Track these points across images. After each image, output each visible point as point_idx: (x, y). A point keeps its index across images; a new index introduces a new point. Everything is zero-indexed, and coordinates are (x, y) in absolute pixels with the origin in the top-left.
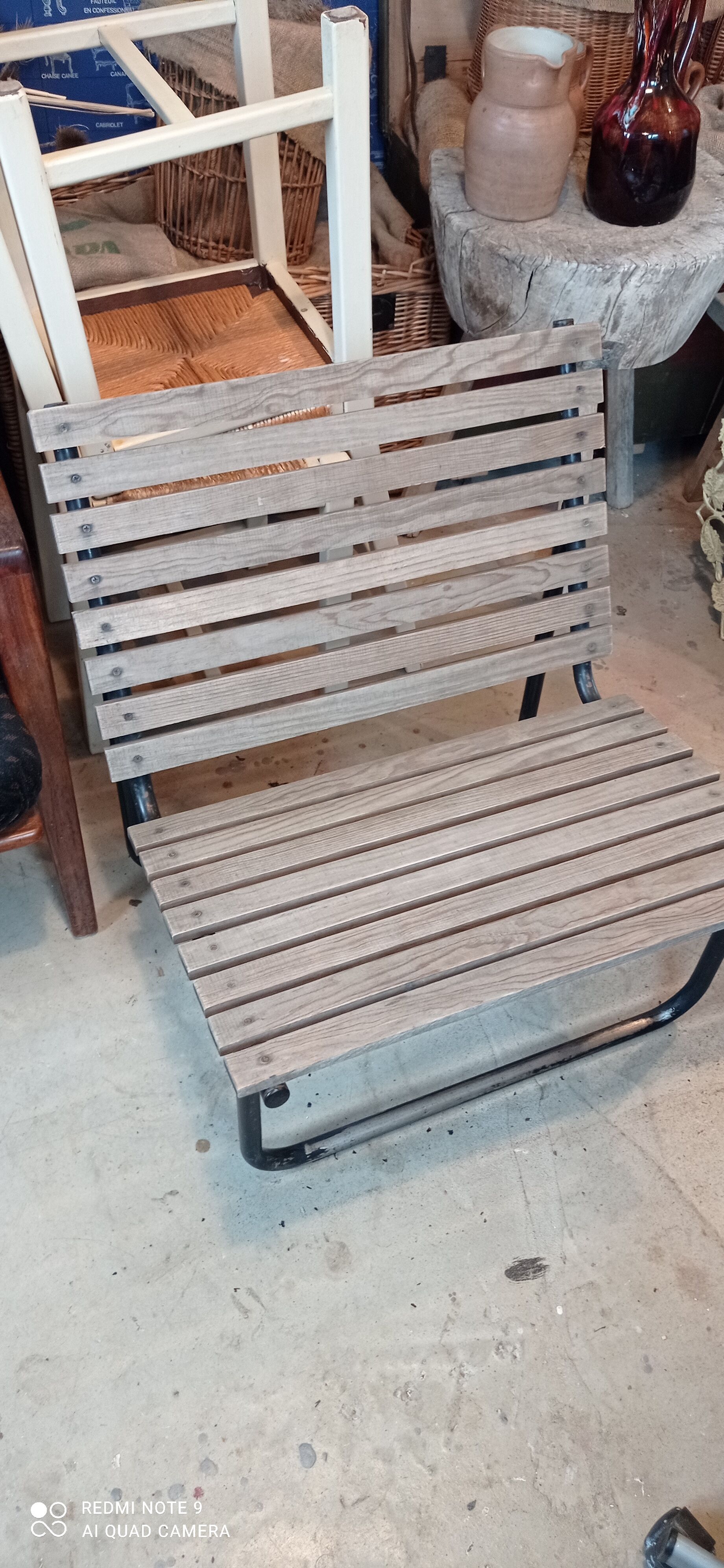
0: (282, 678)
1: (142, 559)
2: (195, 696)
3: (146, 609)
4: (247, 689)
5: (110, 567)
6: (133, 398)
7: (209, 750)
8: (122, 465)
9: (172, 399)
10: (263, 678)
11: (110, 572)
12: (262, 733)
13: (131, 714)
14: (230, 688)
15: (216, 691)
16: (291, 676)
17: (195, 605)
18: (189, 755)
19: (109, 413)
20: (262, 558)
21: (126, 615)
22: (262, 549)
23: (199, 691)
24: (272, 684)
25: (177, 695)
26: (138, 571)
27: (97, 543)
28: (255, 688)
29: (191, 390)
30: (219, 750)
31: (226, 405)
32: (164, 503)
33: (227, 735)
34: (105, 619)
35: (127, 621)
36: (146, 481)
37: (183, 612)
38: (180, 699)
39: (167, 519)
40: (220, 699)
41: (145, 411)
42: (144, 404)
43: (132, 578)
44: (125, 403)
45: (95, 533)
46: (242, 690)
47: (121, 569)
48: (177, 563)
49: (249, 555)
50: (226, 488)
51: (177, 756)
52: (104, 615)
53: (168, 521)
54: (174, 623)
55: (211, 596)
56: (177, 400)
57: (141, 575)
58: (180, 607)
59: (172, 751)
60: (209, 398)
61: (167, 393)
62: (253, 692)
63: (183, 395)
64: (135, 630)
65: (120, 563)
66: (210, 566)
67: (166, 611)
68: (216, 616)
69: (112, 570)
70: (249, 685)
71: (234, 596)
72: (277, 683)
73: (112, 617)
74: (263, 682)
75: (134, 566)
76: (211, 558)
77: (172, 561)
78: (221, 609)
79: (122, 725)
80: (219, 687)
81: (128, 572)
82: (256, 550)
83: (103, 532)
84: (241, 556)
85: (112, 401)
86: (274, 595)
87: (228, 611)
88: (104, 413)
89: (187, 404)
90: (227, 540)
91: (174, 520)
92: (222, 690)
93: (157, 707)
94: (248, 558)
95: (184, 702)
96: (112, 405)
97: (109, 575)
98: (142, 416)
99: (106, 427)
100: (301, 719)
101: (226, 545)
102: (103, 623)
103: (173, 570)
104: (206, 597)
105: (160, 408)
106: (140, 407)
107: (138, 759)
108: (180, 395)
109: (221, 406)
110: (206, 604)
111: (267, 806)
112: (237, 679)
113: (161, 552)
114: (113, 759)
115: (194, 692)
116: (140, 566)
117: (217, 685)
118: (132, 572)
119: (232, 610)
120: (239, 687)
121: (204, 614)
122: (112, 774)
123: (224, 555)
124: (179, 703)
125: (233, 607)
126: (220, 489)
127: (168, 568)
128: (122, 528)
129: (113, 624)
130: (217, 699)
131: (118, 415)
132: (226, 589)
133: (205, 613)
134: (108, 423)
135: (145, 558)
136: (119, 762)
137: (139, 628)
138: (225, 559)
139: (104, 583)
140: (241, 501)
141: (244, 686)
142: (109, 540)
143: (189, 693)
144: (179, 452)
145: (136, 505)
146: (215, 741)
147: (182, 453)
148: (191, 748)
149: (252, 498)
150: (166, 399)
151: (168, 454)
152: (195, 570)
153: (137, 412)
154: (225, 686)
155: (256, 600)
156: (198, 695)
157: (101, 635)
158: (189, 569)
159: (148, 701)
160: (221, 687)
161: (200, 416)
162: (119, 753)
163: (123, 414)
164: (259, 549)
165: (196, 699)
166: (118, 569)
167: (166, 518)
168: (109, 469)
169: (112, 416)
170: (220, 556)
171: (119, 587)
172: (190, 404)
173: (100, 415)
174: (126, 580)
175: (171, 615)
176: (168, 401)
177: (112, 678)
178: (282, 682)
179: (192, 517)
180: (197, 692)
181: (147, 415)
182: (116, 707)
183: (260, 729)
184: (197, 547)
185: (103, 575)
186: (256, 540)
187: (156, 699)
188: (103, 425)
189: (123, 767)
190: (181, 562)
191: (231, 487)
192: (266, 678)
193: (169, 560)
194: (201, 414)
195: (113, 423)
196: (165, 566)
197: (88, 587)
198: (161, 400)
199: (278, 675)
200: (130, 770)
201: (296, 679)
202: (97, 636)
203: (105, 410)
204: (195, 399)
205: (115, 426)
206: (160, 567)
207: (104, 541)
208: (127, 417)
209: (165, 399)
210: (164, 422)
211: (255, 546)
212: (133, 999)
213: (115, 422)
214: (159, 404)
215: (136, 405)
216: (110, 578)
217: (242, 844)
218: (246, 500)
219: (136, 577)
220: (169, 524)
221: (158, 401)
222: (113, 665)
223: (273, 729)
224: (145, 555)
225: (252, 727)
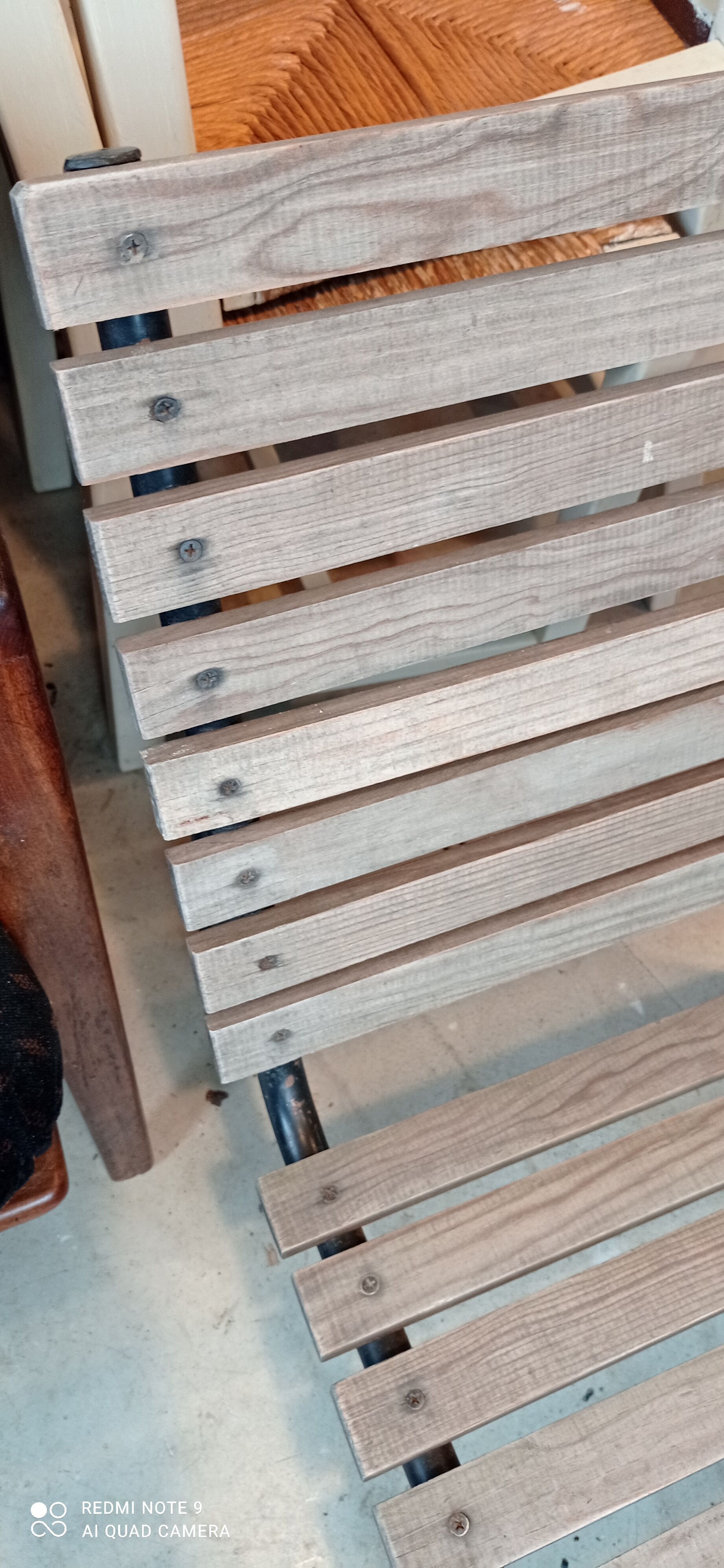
0: (609, 842)
1: (333, 618)
2: (420, 901)
3: (331, 739)
4: (534, 872)
5: (248, 646)
6: (353, 146)
7: (433, 996)
8: (301, 363)
9: (469, 150)
10: (569, 847)
11: (249, 657)
12: (546, 949)
13: (274, 957)
14: (498, 876)
15: (466, 886)
16: (629, 835)
17: (449, 719)
18: (392, 1010)
19: (278, 196)
20: (622, 592)
21: (282, 755)
22: (627, 569)
23: (431, 891)
24: (587, 856)
25: (382, 905)
26: (319, 649)
27: (219, 588)
28: (550, 868)
29: (528, 120)
30: (455, 992)
31: (617, 172)
32: (408, 467)
33: (475, 963)
34: (229, 771)
35: (283, 768)
36: (365, 408)
37: (419, 736)
38: (387, 911)
39: (409, 513)
40: (473, 899)
41: (387, 192)
42: (387, 165)
43: (305, 666)
44: (331, 161)
45: (212, 563)
46: (521, 876)
47: (278, 647)
48: (420, 620)
49: (593, 586)
50: (572, 421)
51: (365, 1017)
52: (227, 762)
53: (413, 518)
54: (395, 763)
55: (493, 695)
56: (486, 153)
57: (328, 658)
58: (415, 726)
59: (355, 1010)
60: (573, 150)
61: (459, 130)
62: (544, 876)
63: (504, 136)
64: (302, 786)
65: (275, 634)
66: (498, 620)
67: (379, 738)
68: (494, 738)
69: (252, 651)
70: (539, 864)
71: (544, 689)
72: (597, 853)
73: (244, 765)
74: (568, 855)
75: (310, 638)
76: (504, 600)
77: (406, 617)
78: (508, 720)
79: (252, 981)
80: (474, 877)
81: (294, 655)
82: (613, 574)
83: (235, 557)
84: (574, 591)
85: (287, 155)
86: (637, 676)
87: (525, 723)
88: (261, 198)
89: (509, 169)
90: (551, 553)
91: (428, 514)
92: (479, 882)
93: (334, 935)
94: (591, 595)
95: (395, 916)
96: (288, 168)
97: (246, 664)
98: (375, 209)
99: (265, 242)
100: (629, 913)
101: (545, 567)
102: (222, 780)
103: (407, 638)
104: (480, 698)
105: (430, 181)
106: (374, 176)
107: (281, 1037)
108: (491, 138)
109: (603, 175)
110: (477, 713)
111: (557, 1120)
112: (516, 856)
113: (382, 596)
114: (226, 1044)
115: (420, 894)
116: (325, 635)
117: (470, 874)
118: (304, 653)
119: (534, 720)
120: (516, 870)
121: (469, 736)
122: (222, 1070)
123: (534, 592)
124: (384, 919)
125: (536, 713)
126: (558, 424)
127: (397, 635)
128: (289, 542)
129: (246, 780)
130: (466, 900)
131: (304, 204)
132: (529, 675)
133: (472, 732)
134: (272, 231)
135: (341, 616)
136: (239, 1047)
137: (311, 782)
138: (535, 600)
139: (231, 685)
140: (603, 453)
141: (526, 868)
142: (253, 577)
143: (408, 897)
144: (465, 319)
145: (331, 479)
146: (449, 977)
147: (474, 323)
148: (398, 998)
149: (631, 444)
150: (454, 149)
151: (434, 325)
152: (460, 633)
153: (362, 194)
154: (486, 873)
155: (593, 694)
156: (426, 899)
157: (217, 807)
158: (447, 633)
159: (315, 925)
160: (479, 875)
161: (539, 208)
162: (240, 1032)
163: (320, 200)
164: (620, 571)
165: (420, 908)
166: (269, 648)
167: (405, 508)
168: (266, 375)
169: (288, 207)
170: (527, 593)
171: (269, 690)
172: (518, 167)
173: (249, 204)
174: (286, 673)
175: (390, 745)
176: (458, 156)
177: (237, 891)
178: (608, 849)
179: (475, 502)
180: (425, 893)
181: (393, 206)
182: (241, 949)
183: (546, 943)
184: (473, 577)
185: (227, 666)
186: (618, 550)
187: (334, 920)
188: (257, 234)
189: (248, 1055)
190: (429, 617)
191: (587, 415)
192: (576, 846)
193: (402, 615)
194: (545, 200)
195: (286, 232)
196: (390, 630)
197: (191, 698)
198: (438, 153)
199: (603, 837)
200: (263, 1058)
201: (637, 840)
202: (205, 808)
203: (265, 186)
204: (536, 152)
205: (292, 239)
206: (377, 633)
207: (235, 582)
208: (330, 209)
209: (448, 150)
210: (437, 228)
211: (613, 563)
212: (225, 1318)
213: (291, 229)
214: (430, 166)
215: (363, 170)
216: (245, 671)
217: (525, 1255)
218: (617, 448)
219: (313, 663)
220: (412, 525)
221: (430, 157)
222: (239, 866)
223: (570, 939)
224: (343, 608)
225: (530, 941)
